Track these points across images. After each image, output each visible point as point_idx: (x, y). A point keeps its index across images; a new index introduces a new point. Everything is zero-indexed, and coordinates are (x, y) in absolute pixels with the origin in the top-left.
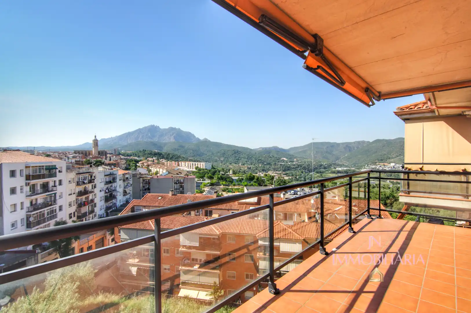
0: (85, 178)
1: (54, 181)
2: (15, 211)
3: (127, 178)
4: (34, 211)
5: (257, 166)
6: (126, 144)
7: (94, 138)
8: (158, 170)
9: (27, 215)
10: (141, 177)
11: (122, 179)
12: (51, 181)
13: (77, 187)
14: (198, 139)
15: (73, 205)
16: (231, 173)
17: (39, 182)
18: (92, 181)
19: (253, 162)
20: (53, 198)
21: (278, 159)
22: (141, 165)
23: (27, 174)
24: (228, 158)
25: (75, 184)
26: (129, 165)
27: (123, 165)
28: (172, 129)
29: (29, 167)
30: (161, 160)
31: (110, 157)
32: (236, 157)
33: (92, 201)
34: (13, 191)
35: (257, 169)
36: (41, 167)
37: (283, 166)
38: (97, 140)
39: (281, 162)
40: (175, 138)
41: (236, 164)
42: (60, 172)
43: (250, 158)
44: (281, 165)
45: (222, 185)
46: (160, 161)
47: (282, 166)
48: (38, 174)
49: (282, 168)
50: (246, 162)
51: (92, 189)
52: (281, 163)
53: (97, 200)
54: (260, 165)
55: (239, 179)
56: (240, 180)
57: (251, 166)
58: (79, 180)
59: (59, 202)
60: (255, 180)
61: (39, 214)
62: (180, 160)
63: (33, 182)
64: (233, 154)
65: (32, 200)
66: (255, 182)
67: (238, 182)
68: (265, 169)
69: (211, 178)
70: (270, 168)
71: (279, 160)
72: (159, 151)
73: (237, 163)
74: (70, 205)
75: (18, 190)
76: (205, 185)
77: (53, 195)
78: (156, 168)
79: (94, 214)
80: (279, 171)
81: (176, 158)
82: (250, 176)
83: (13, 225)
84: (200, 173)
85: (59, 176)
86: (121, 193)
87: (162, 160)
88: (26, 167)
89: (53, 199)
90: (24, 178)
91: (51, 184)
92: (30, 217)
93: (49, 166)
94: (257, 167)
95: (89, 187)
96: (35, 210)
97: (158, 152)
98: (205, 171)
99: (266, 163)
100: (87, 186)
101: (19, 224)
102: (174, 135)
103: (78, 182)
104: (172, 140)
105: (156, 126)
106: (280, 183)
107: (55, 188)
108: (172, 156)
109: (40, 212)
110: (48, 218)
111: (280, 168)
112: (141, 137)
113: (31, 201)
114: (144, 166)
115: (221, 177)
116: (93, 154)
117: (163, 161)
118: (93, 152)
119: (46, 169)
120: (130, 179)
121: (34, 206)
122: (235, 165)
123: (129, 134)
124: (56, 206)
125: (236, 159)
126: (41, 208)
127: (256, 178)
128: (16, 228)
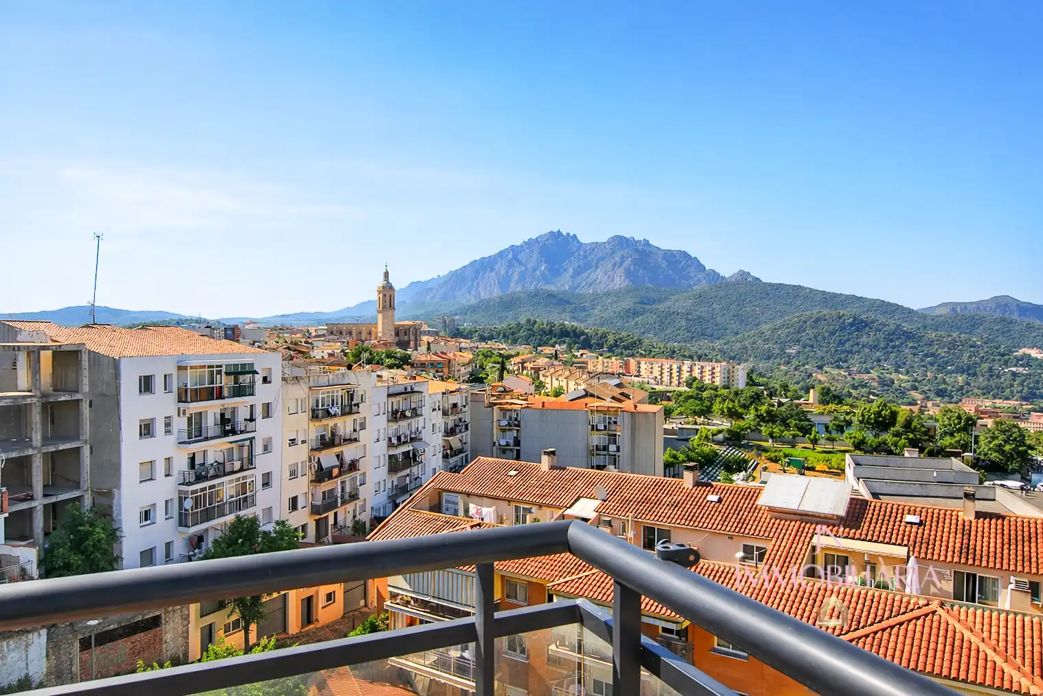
0: (333, 400)
1: (252, 406)
2: (151, 479)
3: (455, 405)
4: (198, 483)
5: (919, 378)
6: (473, 301)
7: (381, 282)
8: (564, 384)
9: (180, 492)
10: (496, 404)
11: (441, 408)
12: (241, 405)
13: (311, 424)
14: (714, 274)
15: (299, 475)
16: (811, 401)
17: (211, 410)
18: (355, 408)
19: (905, 364)
20: (246, 449)
21: (1003, 355)
22: (516, 368)
23: (181, 385)
24: (812, 346)
25: (307, 413)
26: (482, 367)
27: (463, 368)
28: (620, 242)
29: (186, 368)
30: (578, 354)
31: (429, 343)
32: (843, 344)
33: (353, 466)
34: (146, 429)
35: (915, 388)
36: (215, 369)
37: (1024, 381)
38: (391, 287)
39: (1016, 366)
40: (629, 274)
41: (839, 367)
42: (265, 380)
43: (894, 347)
44: (1014, 374)
45: (770, 440)
46: (576, 357)
47: (1018, 380)
48: (207, 386)
49: (1020, 388)
50: (879, 361)
51: (355, 430)
52: (1014, 369)
53: (367, 466)
54: (929, 374)
55: (837, 423)
56: (838, 426)
57: (894, 376)
58: (317, 406)
59: (263, 464)
60: (898, 428)
61: (208, 491)
62: (641, 354)
63: (194, 407)
64: (833, 333)
65: (194, 454)
66: (897, 434)
67: (830, 433)
68: (949, 388)
69: (733, 414)
70: (968, 384)
71: (1006, 357)
72: (575, 324)
73: (845, 365)
74: (293, 474)
75: (159, 427)
76: (707, 437)
77: (248, 443)
78: (557, 380)
79: (359, 503)
80: (1007, 399)
81: (626, 348)
82: (879, 414)
83: (146, 515)
84: (701, 399)
85: (262, 394)
86: (438, 451)
87: (581, 351)
88: (180, 368)
89: (245, 455)
90: (173, 396)
91: (243, 414)
92: (186, 498)
93: (236, 366)
94: (916, 380)
95: (345, 425)
96: (200, 478)
97: (573, 326)
98: (719, 393)
99: (953, 368)
100: (339, 421)
101: (160, 513)
102: (626, 264)
103: (313, 411)
104: (619, 281)
105: (568, 234)
106: (1000, 445)
107: (250, 425)
108: (616, 341)
109: (211, 487)
110: (230, 503)
111: (1012, 386)
112: (515, 277)
113: (192, 456)
114: (525, 372)
115: (769, 412)
116: (380, 334)
117: (584, 356)
118: (380, 329)
119: (227, 374)
120: (464, 410)
121: (199, 471)
122: (835, 372)
123: (483, 266)
124: (256, 475)
125: (843, 352)
126: (216, 476)
127: (901, 419)
128: (154, 523)
